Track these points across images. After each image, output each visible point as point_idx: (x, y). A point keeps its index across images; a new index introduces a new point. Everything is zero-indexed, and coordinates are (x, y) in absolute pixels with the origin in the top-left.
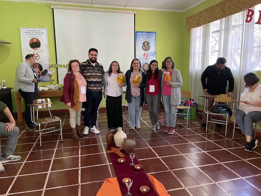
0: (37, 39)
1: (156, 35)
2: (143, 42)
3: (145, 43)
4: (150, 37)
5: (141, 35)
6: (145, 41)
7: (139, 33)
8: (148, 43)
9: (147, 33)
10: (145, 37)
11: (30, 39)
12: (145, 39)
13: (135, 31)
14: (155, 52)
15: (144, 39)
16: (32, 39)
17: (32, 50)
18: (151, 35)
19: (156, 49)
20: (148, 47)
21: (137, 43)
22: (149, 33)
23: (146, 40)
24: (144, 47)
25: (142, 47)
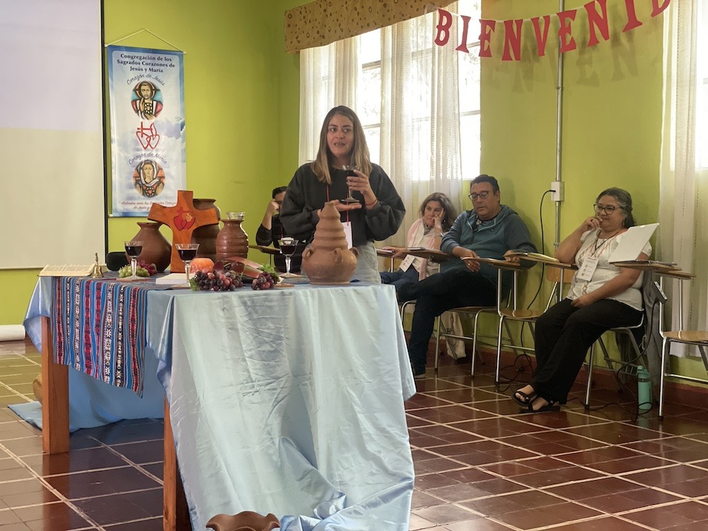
1: (181, 61)
2: (135, 83)
3: (143, 87)
4: (162, 68)
5: (127, 60)
6: (142, 80)
7: (122, 52)
8: (154, 90)
9: (150, 55)
10: (141, 66)
12: (143, 72)
13: (106, 46)
14: (180, 122)
15: (138, 73)
18: (163, 62)
19: (183, 111)
20: (155, 103)
21: (112, 87)
22: (157, 56)
23: (148, 80)
24: (138, 102)
25: (134, 102)
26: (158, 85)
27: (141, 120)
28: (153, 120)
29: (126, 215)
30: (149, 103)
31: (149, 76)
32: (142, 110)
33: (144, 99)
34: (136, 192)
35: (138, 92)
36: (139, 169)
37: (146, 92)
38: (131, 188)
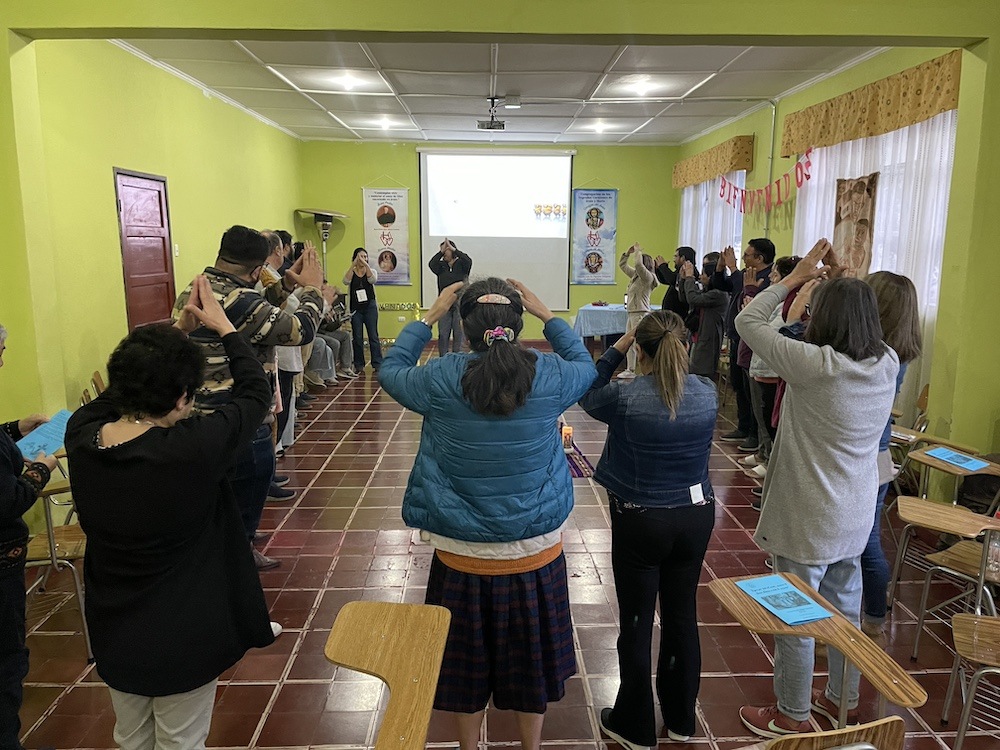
0: (390, 209)
1: (616, 195)
2: (588, 209)
3: (593, 211)
4: (604, 199)
5: (585, 196)
6: (592, 207)
7: (581, 192)
8: (599, 212)
9: (598, 192)
10: (593, 199)
11: (379, 208)
13: (573, 189)
14: (613, 230)
16: (382, 209)
17: (380, 226)
18: (605, 196)
19: (616, 223)
20: (599, 220)
21: (575, 211)
22: (602, 193)
24: (589, 220)
25: (587, 220)
28: (599, 229)
29: (580, 283)
30: (596, 220)
32: (591, 224)
33: (593, 218)
34: (586, 270)
35: (589, 214)
36: (588, 257)
37: (594, 213)
38: (583, 267)
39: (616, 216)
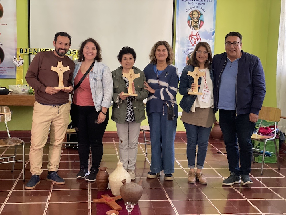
2: (190, 11)
3: (194, 13)
4: (205, 2)
8: (200, 14)
10: (194, 2)
14: (213, 30)
19: (215, 25)
20: (200, 21)
21: (178, 13)
23: (197, 9)
24: (191, 21)
25: (189, 21)
26: (202, 12)
27: (192, 30)
30: (197, 22)
31: (198, 7)
32: (193, 25)
33: (194, 19)
35: (191, 16)
37: (195, 15)
39: (215, 18)
